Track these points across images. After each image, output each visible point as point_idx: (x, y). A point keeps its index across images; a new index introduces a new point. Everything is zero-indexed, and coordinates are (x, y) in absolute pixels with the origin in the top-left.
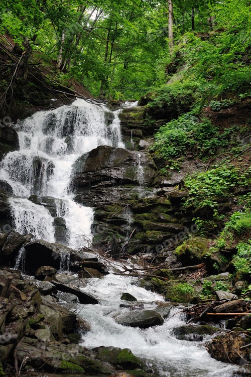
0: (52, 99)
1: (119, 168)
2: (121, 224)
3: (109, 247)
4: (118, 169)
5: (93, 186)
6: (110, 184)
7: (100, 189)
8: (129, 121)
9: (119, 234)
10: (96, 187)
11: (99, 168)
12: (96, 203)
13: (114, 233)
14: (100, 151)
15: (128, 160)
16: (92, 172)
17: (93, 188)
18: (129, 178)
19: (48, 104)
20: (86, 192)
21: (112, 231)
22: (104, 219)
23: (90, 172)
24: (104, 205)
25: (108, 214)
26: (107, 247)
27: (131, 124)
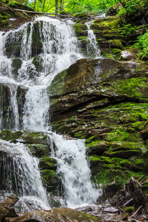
0: (11, 19)
1: (109, 83)
2: (130, 157)
3: (127, 194)
4: (109, 85)
5: (80, 111)
6: (102, 104)
7: (90, 113)
8: (104, 32)
9: (130, 170)
10: (84, 111)
11: (83, 87)
12: (90, 132)
13: (123, 170)
14: (81, 66)
15: (119, 72)
16: (75, 92)
17: (81, 113)
18: (126, 95)
19: (7, 24)
20: (72, 119)
21: (119, 168)
22: (107, 152)
23: (72, 93)
24: (102, 133)
25: (110, 145)
26: (123, 193)
27: (107, 35)
